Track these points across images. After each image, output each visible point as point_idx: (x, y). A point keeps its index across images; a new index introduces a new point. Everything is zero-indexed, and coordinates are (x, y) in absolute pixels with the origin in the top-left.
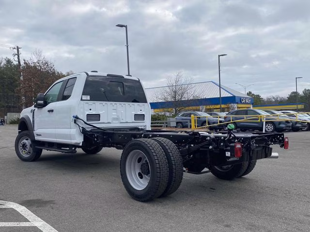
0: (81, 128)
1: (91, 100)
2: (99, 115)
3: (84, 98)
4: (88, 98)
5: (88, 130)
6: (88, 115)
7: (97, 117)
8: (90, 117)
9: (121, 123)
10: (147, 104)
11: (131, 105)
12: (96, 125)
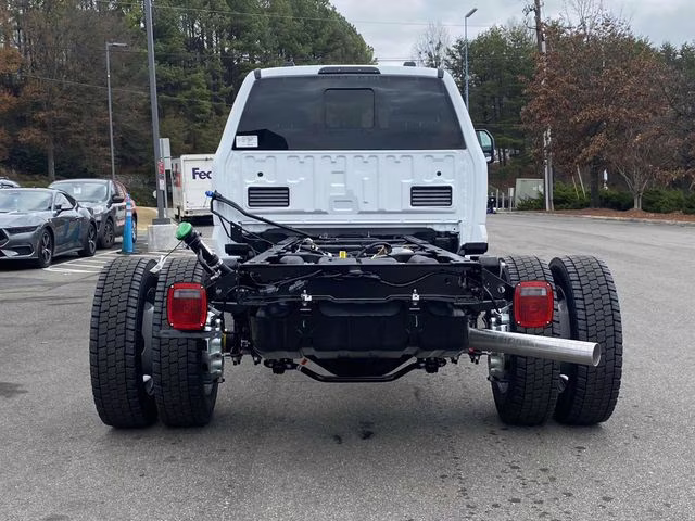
0: (228, 226)
1: (261, 147)
2: (287, 189)
3: (242, 141)
4: (254, 141)
5: (251, 230)
6: (250, 189)
7: (280, 195)
8: (258, 195)
9: (361, 213)
10: (463, 151)
11: (398, 159)
12: (279, 217)
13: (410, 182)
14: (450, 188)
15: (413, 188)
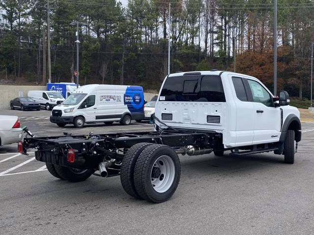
1: (166, 100)
3: (162, 98)
6: (163, 114)
7: (170, 116)
8: (164, 116)
9: (192, 124)
10: (225, 103)
11: (203, 105)
12: (169, 124)
13: (207, 114)
14: (219, 116)
15: (208, 116)
